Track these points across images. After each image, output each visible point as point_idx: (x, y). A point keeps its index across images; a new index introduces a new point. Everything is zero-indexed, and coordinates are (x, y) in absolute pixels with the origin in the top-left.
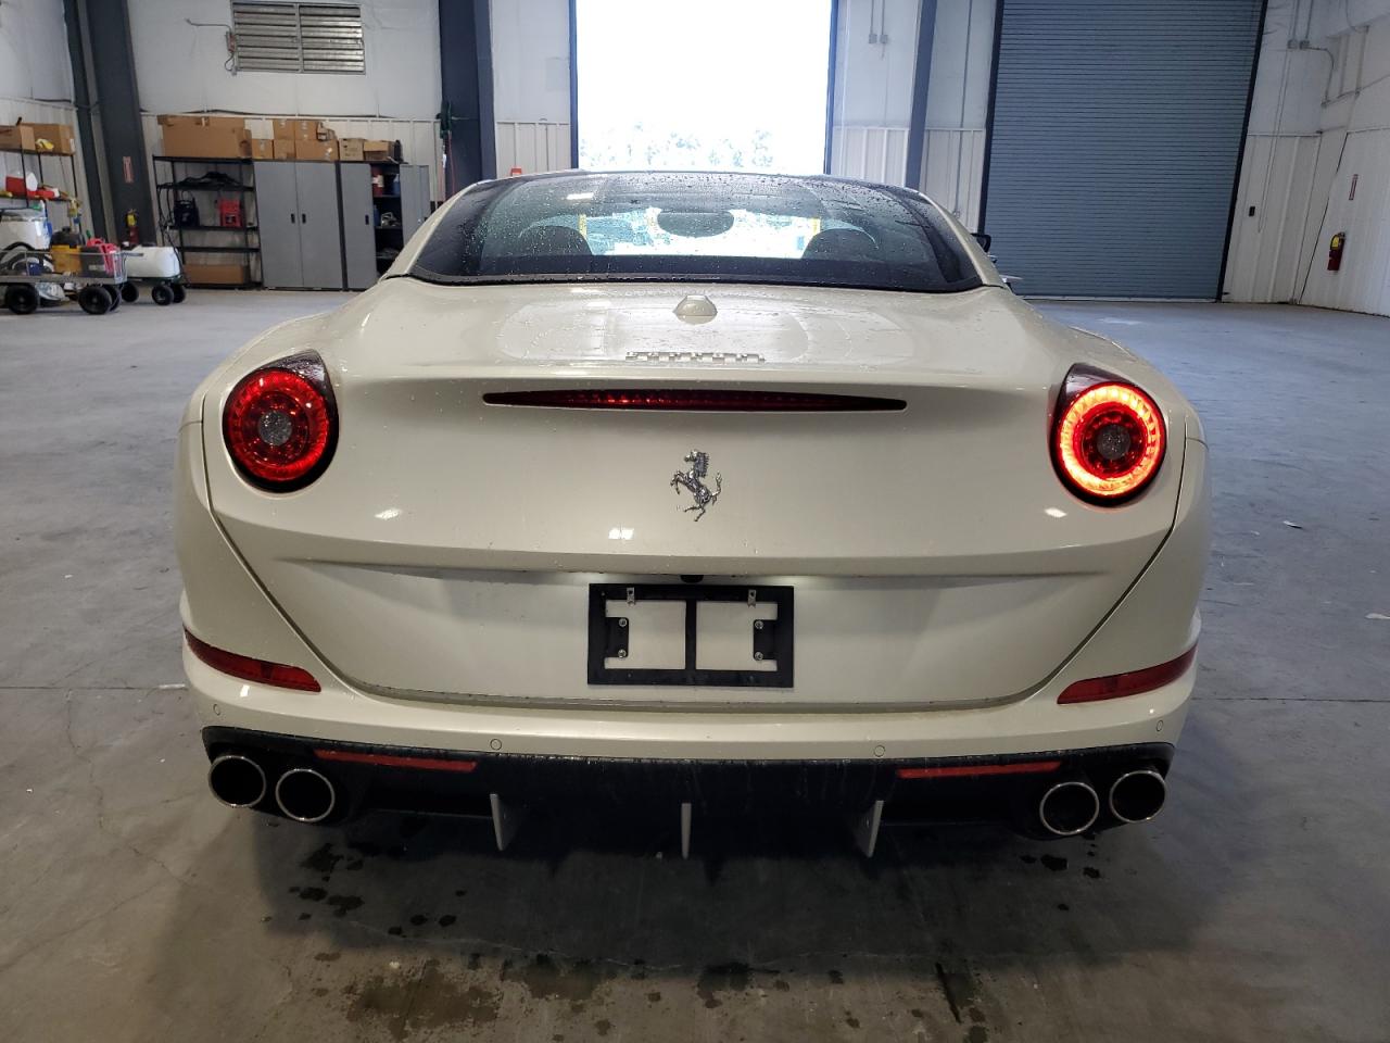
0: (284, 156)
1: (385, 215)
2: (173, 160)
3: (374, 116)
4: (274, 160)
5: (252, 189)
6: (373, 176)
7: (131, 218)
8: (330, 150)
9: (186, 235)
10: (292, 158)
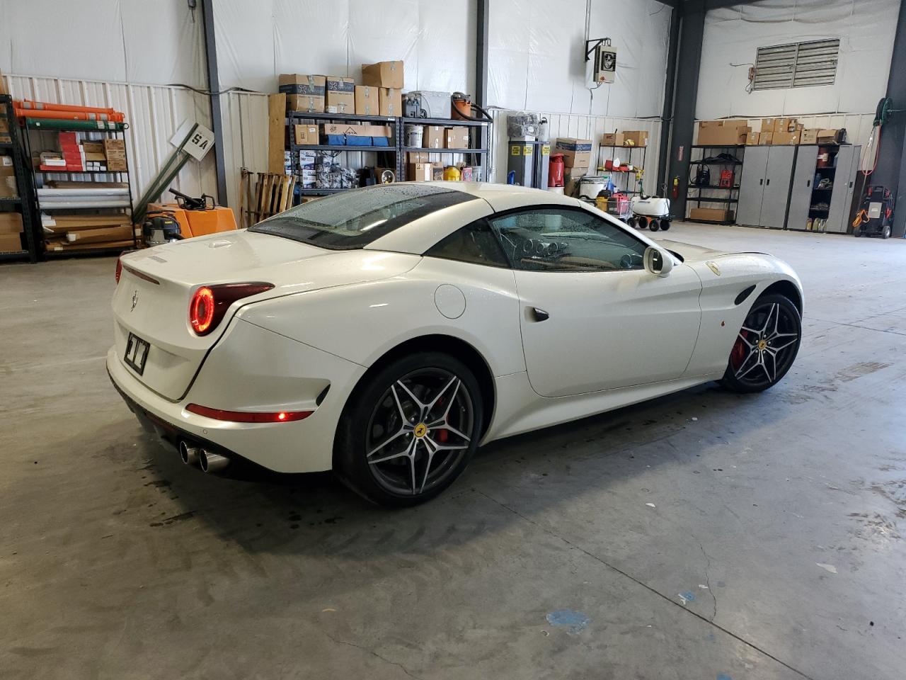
0: (765, 143)
1: (823, 180)
2: (705, 147)
3: (835, 113)
4: (758, 145)
5: (741, 164)
6: (820, 153)
7: (676, 180)
8: (795, 138)
9: (703, 190)
10: (769, 144)
